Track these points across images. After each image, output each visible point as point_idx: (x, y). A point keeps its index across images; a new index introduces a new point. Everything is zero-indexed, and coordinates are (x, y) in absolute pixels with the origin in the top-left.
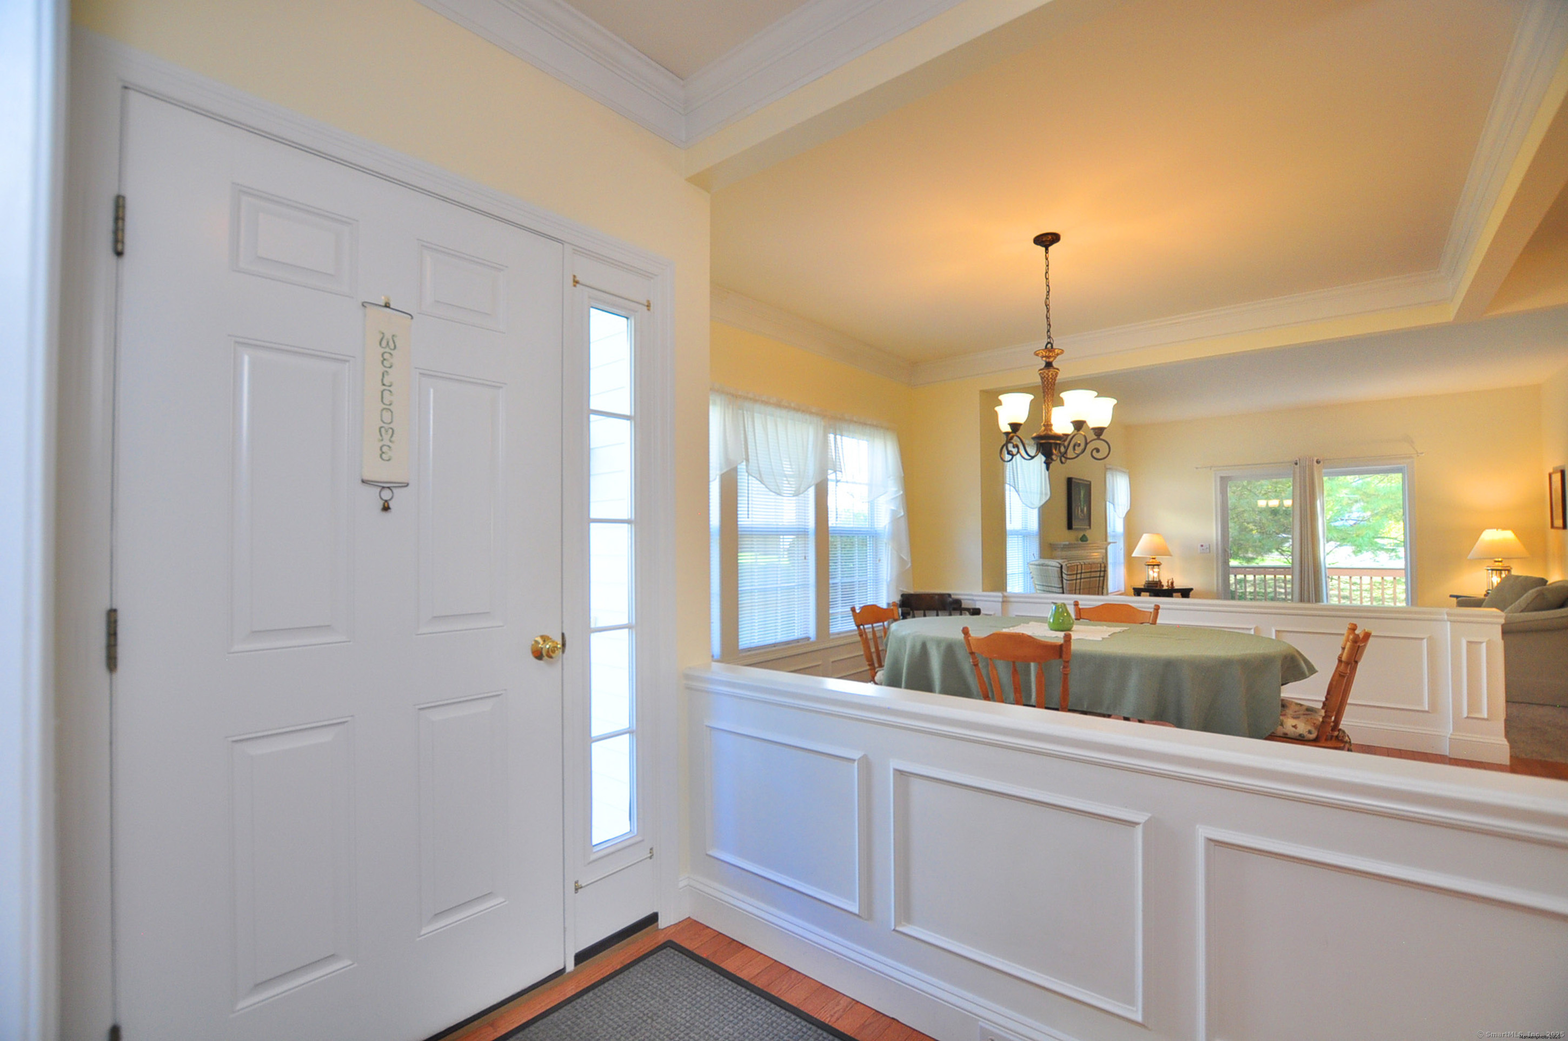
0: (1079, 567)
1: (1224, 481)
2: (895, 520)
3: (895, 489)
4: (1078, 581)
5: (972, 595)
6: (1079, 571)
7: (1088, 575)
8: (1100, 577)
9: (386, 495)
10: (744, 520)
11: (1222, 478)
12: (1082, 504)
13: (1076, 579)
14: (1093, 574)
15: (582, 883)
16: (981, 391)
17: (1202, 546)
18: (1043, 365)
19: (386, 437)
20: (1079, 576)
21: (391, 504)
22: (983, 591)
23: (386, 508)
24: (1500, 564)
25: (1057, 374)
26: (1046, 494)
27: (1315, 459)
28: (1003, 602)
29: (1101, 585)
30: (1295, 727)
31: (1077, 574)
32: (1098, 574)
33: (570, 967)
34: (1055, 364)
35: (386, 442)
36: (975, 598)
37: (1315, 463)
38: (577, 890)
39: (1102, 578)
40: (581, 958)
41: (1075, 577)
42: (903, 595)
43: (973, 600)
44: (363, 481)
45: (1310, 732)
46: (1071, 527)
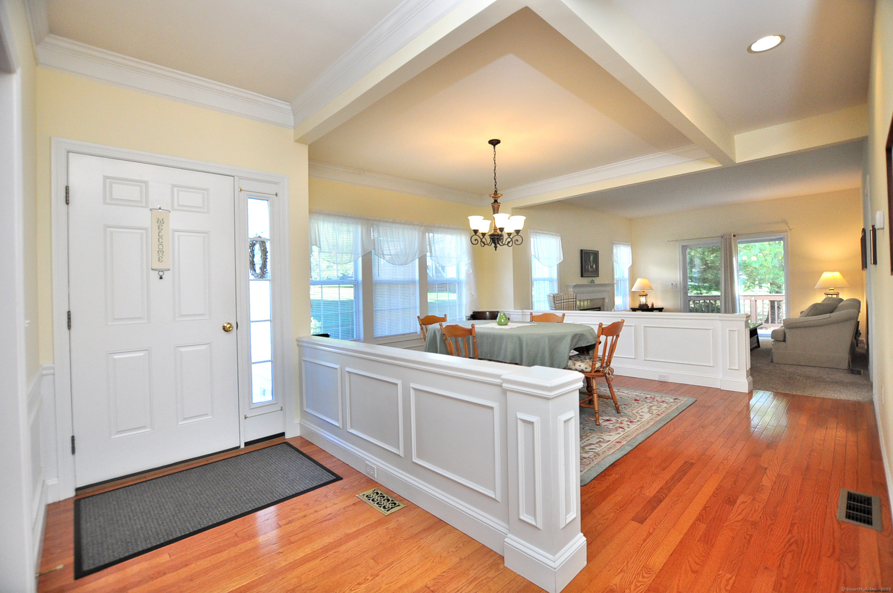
0: (562, 297)
1: (684, 248)
2: (468, 275)
3: (467, 259)
4: (562, 304)
5: (509, 312)
6: (562, 299)
7: (567, 300)
8: (573, 301)
9: (161, 273)
10: (376, 278)
11: (682, 246)
12: (592, 263)
13: (561, 303)
14: (570, 300)
15: (247, 416)
16: (512, 208)
17: (672, 284)
18: (493, 201)
19: (161, 254)
20: (562, 301)
21: (163, 277)
22: (515, 309)
23: (161, 278)
24: (833, 291)
25: (499, 206)
26: (560, 259)
27: (732, 235)
28: (522, 315)
29: (575, 305)
30: (580, 366)
31: (561, 300)
33: (243, 446)
34: (498, 201)
35: (161, 255)
36: (510, 313)
37: (732, 236)
38: (246, 418)
39: (575, 302)
40: (247, 444)
41: (560, 302)
42: (473, 312)
43: (510, 314)
44: (152, 269)
45: (586, 368)
46: (584, 275)
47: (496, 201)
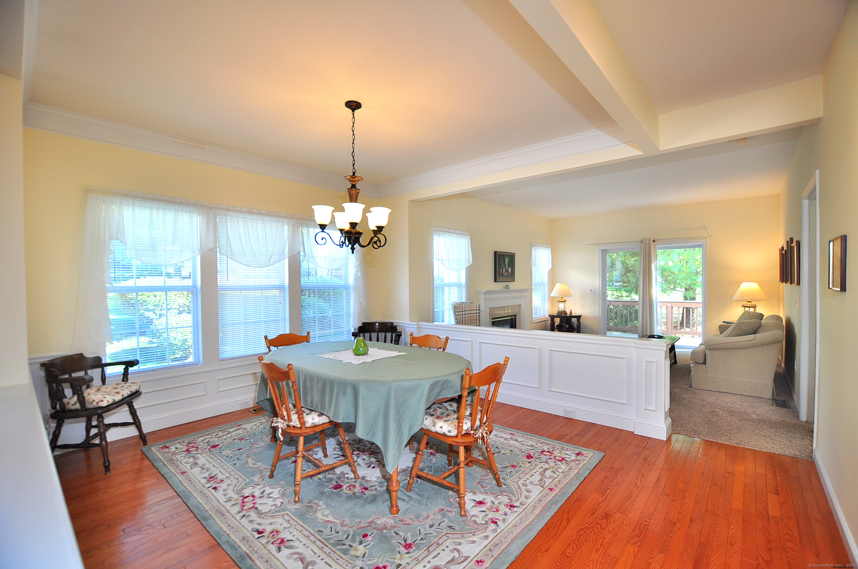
0: (464, 307)
1: (604, 252)
2: (356, 279)
3: (355, 261)
4: (464, 316)
5: (403, 323)
6: (464, 310)
7: (469, 312)
8: (476, 313)
11: (602, 250)
12: (507, 266)
13: (462, 315)
14: (472, 312)
16: (409, 201)
17: (591, 290)
18: (350, 186)
20: (464, 313)
22: (410, 321)
24: (750, 304)
26: (469, 262)
29: (478, 318)
30: (441, 427)
31: (462, 311)
32: (475, 312)
34: (357, 186)
36: (405, 325)
37: (652, 241)
39: (478, 314)
42: (363, 323)
43: (405, 327)
45: (449, 432)
46: (498, 280)
47: (354, 186)
